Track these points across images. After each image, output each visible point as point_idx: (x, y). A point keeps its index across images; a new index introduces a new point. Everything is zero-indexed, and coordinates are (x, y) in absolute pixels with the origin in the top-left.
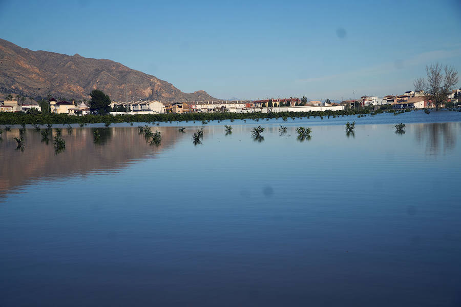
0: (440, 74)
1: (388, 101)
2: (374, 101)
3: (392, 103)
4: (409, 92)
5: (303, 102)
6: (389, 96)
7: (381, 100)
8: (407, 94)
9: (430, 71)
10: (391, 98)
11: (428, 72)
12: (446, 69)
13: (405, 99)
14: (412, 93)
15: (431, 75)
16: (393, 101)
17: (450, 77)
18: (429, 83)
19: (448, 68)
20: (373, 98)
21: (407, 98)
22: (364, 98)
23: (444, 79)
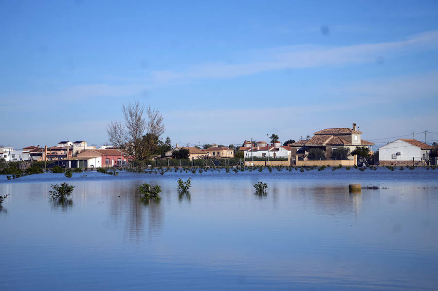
0: (142, 119)
1: (32, 155)
2: (7, 154)
3: (38, 159)
4: (66, 142)
6: (33, 147)
7: (20, 153)
8: (62, 145)
9: (128, 113)
10: (35, 151)
11: (126, 115)
12: (149, 112)
13: (59, 153)
14: (69, 144)
15: (129, 118)
16: (40, 155)
17: (155, 124)
18: (128, 130)
19: (152, 111)
20: (4, 150)
21: (63, 152)
23: (147, 126)
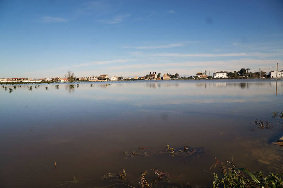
5: (27, 79)
7: (50, 79)
9: (68, 72)
10: (53, 79)
14: (58, 78)
18: (68, 75)
22: (45, 78)
23: (71, 74)
